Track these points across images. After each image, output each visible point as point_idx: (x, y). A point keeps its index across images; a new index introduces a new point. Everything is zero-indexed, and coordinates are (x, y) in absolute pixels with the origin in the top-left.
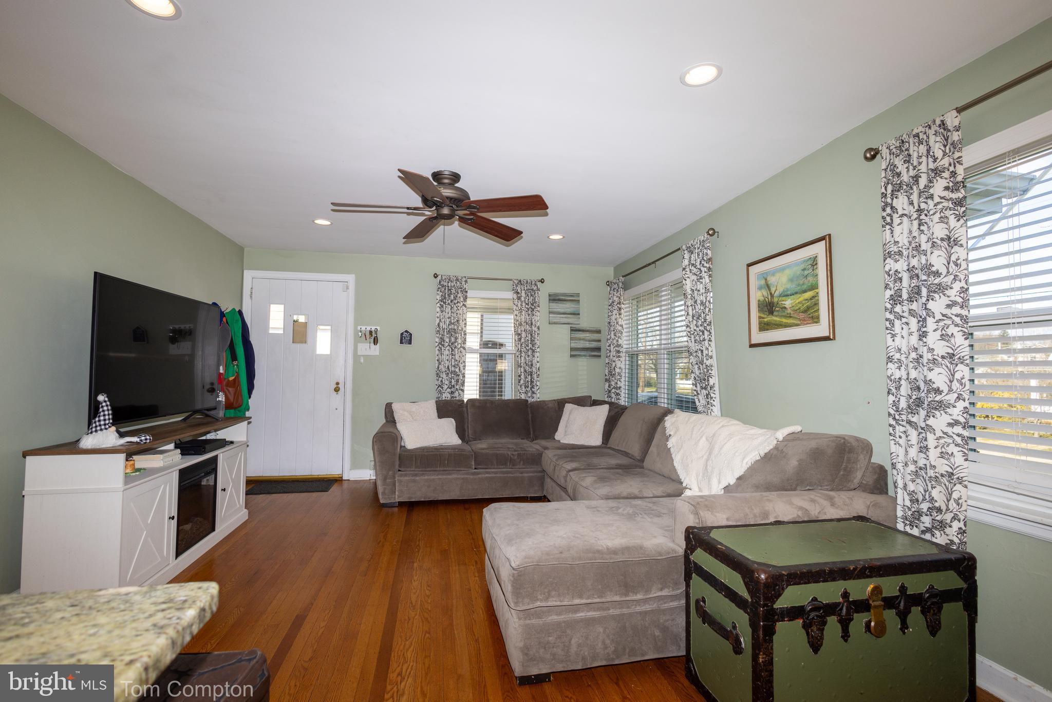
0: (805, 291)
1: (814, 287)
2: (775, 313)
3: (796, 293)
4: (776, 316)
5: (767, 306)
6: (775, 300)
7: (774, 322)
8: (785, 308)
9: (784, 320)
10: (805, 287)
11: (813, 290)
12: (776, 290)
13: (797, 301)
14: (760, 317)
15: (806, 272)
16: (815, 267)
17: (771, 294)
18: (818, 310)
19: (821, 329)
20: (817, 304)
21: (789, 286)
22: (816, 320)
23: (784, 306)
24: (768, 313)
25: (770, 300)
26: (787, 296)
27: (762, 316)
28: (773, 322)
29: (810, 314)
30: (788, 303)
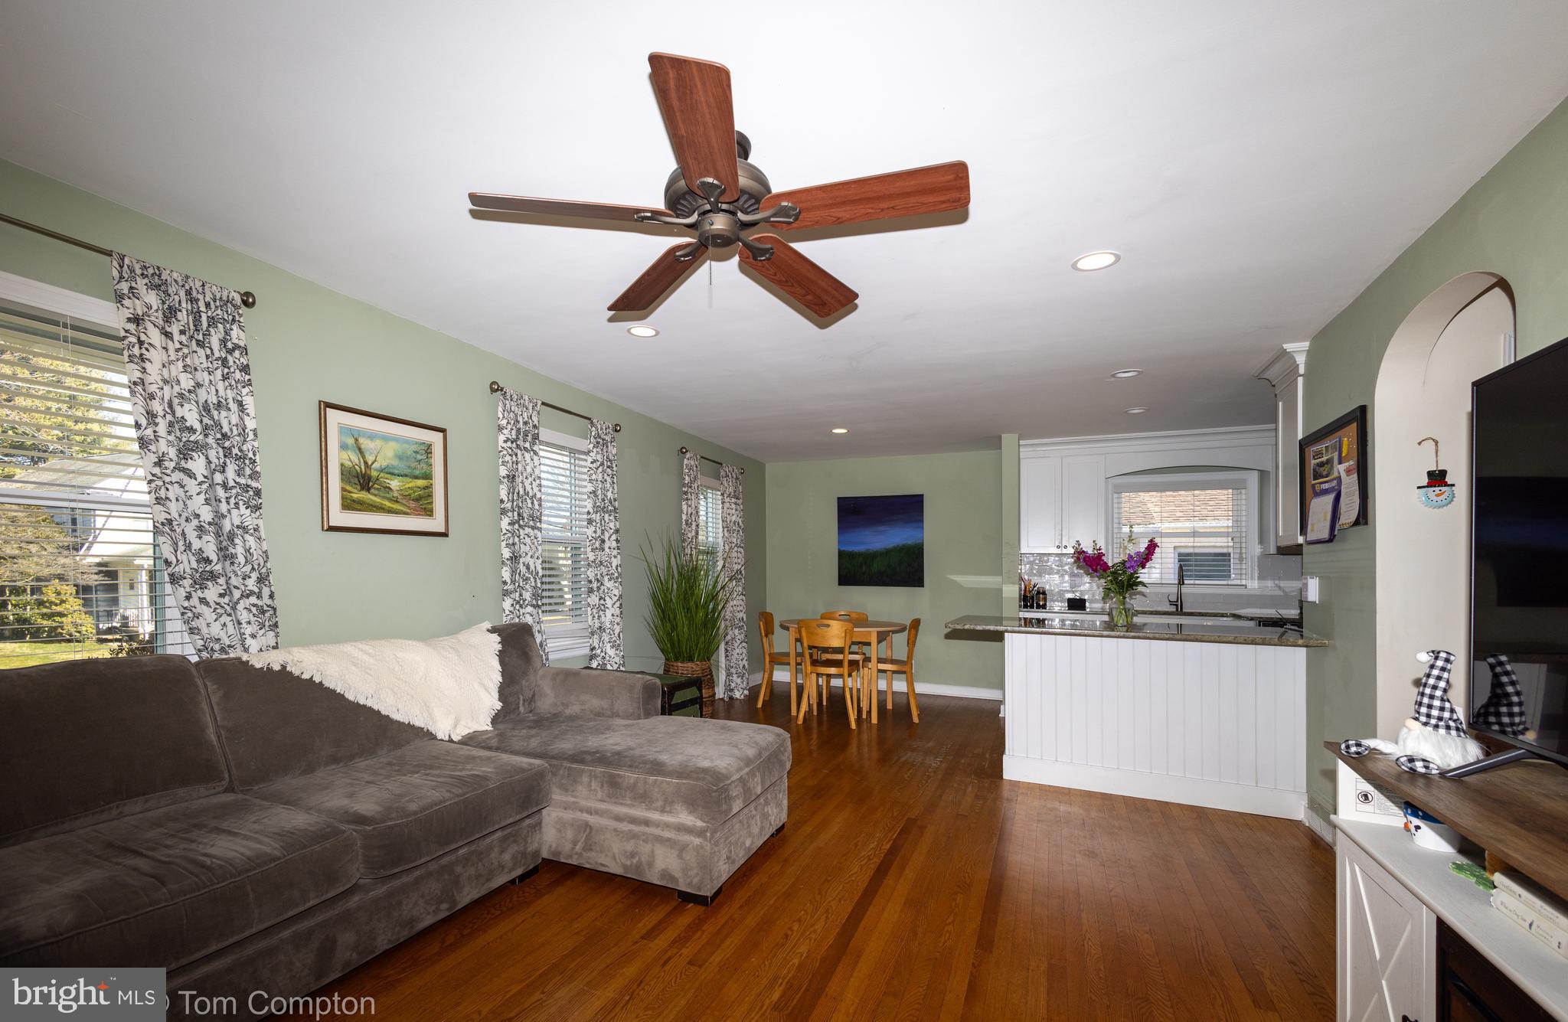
0: (416, 477)
1: (428, 476)
2: (372, 491)
3: (406, 476)
4: (375, 495)
5: (358, 477)
6: (374, 474)
7: (371, 503)
8: (390, 489)
9: (388, 504)
10: (417, 472)
11: (427, 479)
12: (375, 461)
13: (407, 486)
14: (343, 490)
15: (419, 457)
16: (430, 455)
17: (366, 463)
18: (432, 502)
19: (436, 524)
20: (430, 496)
21: (396, 463)
22: (429, 512)
23: (388, 485)
24: (359, 487)
25: (364, 472)
26: (392, 474)
27: (348, 488)
28: (369, 501)
29: (422, 504)
30: (395, 484)
